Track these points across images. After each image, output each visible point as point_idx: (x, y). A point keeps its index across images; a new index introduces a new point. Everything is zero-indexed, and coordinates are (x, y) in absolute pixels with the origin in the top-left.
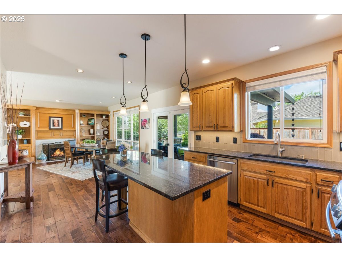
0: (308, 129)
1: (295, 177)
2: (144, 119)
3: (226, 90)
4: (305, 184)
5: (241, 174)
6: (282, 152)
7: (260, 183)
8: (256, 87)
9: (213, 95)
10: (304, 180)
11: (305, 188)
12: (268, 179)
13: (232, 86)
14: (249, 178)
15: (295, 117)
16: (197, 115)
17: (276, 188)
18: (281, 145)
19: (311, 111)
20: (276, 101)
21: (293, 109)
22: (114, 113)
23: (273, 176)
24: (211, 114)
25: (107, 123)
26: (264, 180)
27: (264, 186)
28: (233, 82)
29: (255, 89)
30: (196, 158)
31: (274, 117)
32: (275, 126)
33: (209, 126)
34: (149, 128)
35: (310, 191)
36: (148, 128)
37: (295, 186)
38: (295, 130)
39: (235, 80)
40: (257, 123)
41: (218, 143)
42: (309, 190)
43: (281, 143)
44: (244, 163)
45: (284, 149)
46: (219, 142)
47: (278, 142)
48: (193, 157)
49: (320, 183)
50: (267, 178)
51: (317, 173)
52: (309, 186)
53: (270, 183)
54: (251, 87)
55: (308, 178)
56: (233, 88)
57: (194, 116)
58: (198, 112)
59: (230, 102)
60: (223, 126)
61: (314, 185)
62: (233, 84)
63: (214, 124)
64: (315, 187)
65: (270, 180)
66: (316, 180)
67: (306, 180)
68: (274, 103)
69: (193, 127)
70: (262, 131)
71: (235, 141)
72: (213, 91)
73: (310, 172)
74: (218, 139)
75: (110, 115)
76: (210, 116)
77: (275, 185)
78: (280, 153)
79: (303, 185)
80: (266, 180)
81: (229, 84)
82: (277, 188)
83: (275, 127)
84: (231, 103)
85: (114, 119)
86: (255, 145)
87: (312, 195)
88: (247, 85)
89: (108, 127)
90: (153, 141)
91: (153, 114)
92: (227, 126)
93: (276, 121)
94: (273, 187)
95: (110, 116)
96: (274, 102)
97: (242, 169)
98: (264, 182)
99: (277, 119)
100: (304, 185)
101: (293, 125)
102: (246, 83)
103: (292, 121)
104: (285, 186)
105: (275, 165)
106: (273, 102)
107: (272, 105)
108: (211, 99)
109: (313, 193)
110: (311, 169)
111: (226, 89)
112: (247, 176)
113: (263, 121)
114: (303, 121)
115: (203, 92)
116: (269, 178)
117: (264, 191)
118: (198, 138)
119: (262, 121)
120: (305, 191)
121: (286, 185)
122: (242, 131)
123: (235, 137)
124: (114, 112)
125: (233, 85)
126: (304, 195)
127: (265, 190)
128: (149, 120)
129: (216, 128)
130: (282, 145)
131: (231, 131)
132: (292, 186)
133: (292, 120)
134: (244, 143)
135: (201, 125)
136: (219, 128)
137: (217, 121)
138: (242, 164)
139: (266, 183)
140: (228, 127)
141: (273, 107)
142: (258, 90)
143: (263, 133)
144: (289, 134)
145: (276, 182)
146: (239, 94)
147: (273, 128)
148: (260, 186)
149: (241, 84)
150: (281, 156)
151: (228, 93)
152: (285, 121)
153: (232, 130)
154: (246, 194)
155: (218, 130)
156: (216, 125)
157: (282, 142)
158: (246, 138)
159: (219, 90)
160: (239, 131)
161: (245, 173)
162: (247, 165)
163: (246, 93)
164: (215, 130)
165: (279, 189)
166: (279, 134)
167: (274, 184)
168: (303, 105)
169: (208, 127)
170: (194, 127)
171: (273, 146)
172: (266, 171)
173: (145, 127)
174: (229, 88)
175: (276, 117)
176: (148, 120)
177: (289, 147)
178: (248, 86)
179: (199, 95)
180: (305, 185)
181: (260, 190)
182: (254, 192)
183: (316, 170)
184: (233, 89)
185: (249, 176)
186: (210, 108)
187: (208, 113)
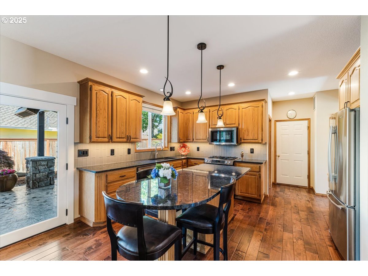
9: (125, 103)
24: (123, 123)
30: (125, 176)
33: (121, 137)
41: (112, 156)
45: (158, 153)
46: (114, 154)
48: (120, 176)
57: (99, 122)
72: (126, 99)
74: (112, 152)
108: (124, 107)
111: (137, 102)
115: (114, 95)
123: (129, 148)
134: (135, 152)
135: (111, 135)
137: (130, 132)
140: (138, 138)
159: (131, 100)
164: (128, 141)
169: (119, 138)
170: (99, 137)
179: (107, 95)
186: (122, 117)
187: (120, 121)
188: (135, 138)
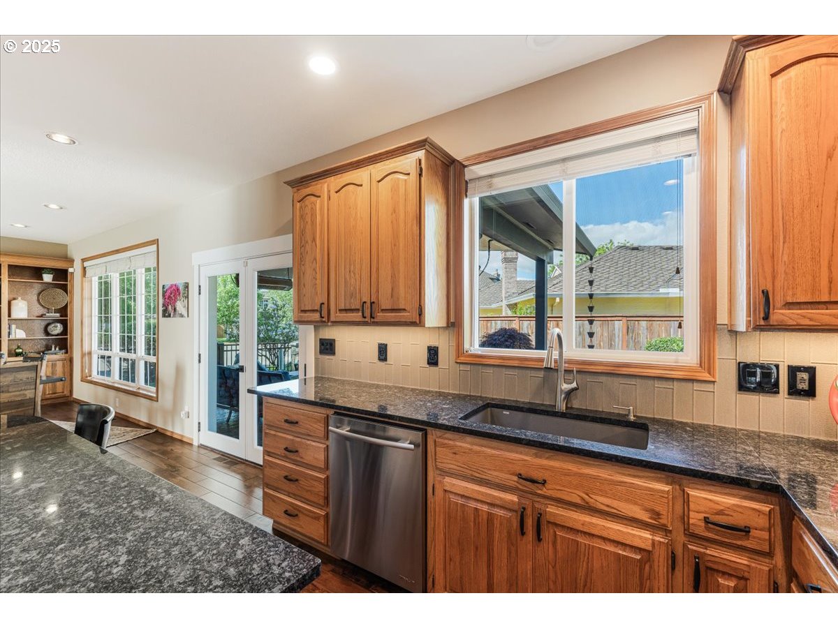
0: (620, 318)
1: (615, 503)
2: (172, 286)
3: (400, 182)
4: (647, 535)
5: (437, 486)
6: (569, 394)
7: (497, 523)
8: (495, 180)
9: (360, 197)
10: (645, 517)
11: (650, 549)
12: (524, 508)
13: (418, 170)
14: (460, 501)
15: (596, 291)
16: (314, 270)
17: (551, 545)
18: (565, 370)
19: (624, 280)
20: (555, 249)
21: (591, 270)
22: (86, 264)
23: (539, 495)
24: (354, 266)
25: (60, 298)
26: (510, 510)
27: (509, 533)
28: (421, 154)
29: (490, 186)
30: (297, 423)
31: (550, 291)
32: (552, 310)
33: (347, 307)
34: (185, 313)
35: (667, 560)
36: (182, 316)
37: (616, 539)
38: (594, 320)
39: (427, 147)
40: (516, 304)
41: (382, 364)
42: (661, 560)
43: (567, 365)
44: (444, 445)
45: (574, 385)
46: (385, 359)
47: (556, 361)
48: (286, 418)
49: (700, 529)
50: (519, 503)
51: (692, 492)
52: (662, 540)
53: (530, 523)
54: (480, 178)
55: (658, 509)
56: (420, 175)
57: (304, 274)
58: (315, 259)
59: (412, 225)
60: (390, 308)
61: (681, 538)
62: (420, 160)
63: (364, 300)
64: (684, 545)
65: (529, 511)
66: (684, 519)
67: (651, 518)
68: (549, 254)
69: (302, 311)
70: (526, 323)
71: (433, 356)
72: (361, 185)
73: (667, 488)
74: (383, 351)
75: (71, 270)
76: (352, 274)
77: (547, 533)
78: (565, 398)
79: (641, 537)
80: (516, 511)
81: (409, 162)
82: (554, 543)
83: (552, 314)
84: (416, 228)
85: (86, 285)
86: (491, 370)
87: (672, 575)
88: (469, 173)
89: (64, 311)
90: (198, 358)
91: (196, 268)
92: (402, 307)
93: (555, 299)
94: (539, 540)
95: (72, 273)
96: (551, 250)
97: (440, 465)
98: (509, 520)
99: (558, 295)
100: (643, 537)
101: (591, 309)
102: (465, 166)
103: (590, 300)
104: (580, 539)
105: (547, 455)
106: (547, 250)
107: (545, 258)
108: (356, 213)
109: (676, 569)
110: (670, 474)
111: (398, 179)
112: (456, 494)
113: (529, 300)
114: (610, 300)
115: (332, 193)
116: (527, 502)
117: (509, 552)
118: (327, 347)
119: (527, 299)
120: (649, 560)
121: (585, 533)
122: (454, 323)
123: (433, 343)
124: (84, 260)
125: (420, 164)
126: (645, 576)
127: (513, 549)
128: (187, 286)
129: (370, 315)
130: (570, 371)
131: (413, 324)
132: (604, 539)
133: (588, 296)
134: (460, 363)
135: (326, 303)
136: (380, 316)
137: (374, 291)
138: (437, 449)
139: (515, 523)
140: (404, 310)
141: (549, 263)
142: (500, 188)
143: (527, 327)
144: (581, 330)
145: (549, 522)
146: (442, 200)
147: (549, 317)
148: (497, 536)
149: (452, 168)
150: (567, 408)
151: (406, 194)
152: (576, 299)
153: (417, 321)
154: (451, 560)
155: (375, 320)
156: (368, 304)
157: (569, 362)
158: (466, 346)
159: (379, 182)
160: (445, 325)
161: (449, 482)
162: (455, 453)
163: (466, 202)
164: (366, 320)
165: (559, 547)
166: (559, 336)
167: (544, 527)
168: (608, 264)
169: (346, 310)
170: (305, 311)
171: (541, 374)
172: (516, 478)
173: (175, 309)
174: (409, 174)
175: (556, 290)
176: (181, 288)
177: (589, 378)
178: (470, 178)
179: (318, 200)
180: (646, 539)
181: (495, 549)
182: (476, 556)
183: (685, 480)
184: (423, 179)
185: (463, 496)
186: (350, 246)
187: (345, 262)
188: (393, 310)
